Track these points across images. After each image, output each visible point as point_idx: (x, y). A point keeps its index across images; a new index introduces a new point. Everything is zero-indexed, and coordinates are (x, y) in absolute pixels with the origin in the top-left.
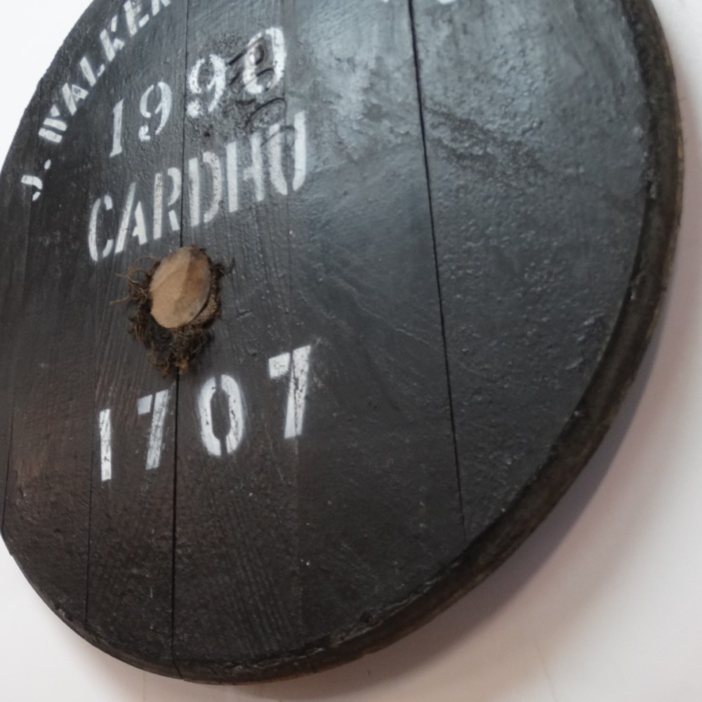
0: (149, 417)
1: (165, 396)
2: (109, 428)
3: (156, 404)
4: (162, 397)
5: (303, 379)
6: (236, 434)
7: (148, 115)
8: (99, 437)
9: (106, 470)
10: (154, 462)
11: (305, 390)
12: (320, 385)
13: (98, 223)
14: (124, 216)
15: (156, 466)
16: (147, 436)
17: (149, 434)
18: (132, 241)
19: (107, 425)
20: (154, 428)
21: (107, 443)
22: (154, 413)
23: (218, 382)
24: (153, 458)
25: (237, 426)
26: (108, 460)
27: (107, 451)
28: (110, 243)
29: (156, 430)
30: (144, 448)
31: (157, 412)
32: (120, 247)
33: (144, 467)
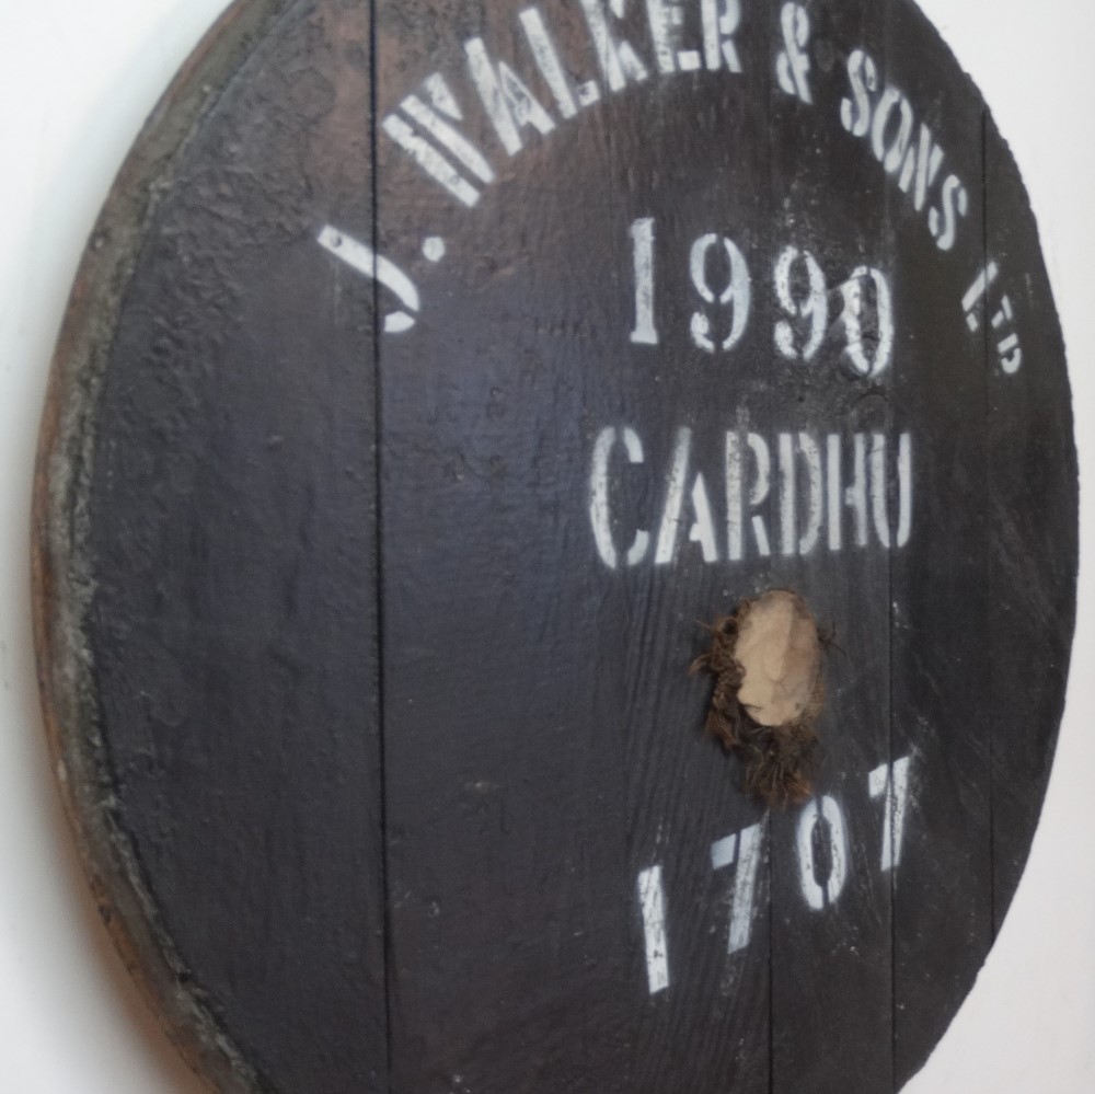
0: (731, 869)
1: (754, 834)
2: (660, 899)
3: (741, 849)
4: (750, 836)
5: (901, 796)
6: (838, 875)
7: (708, 296)
8: (641, 919)
9: (658, 973)
10: (741, 938)
11: (902, 812)
12: (915, 804)
13: (610, 483)
14: (671, 491)
15: (745, 943)
16: (730, 902)
17: (732, 897)
18: (688, 550)
19: (656, 894)
20: (739, 886)
21: (658, 926)
22: (740, 862)
23: (820, 807)
24: (739, 933)
25: (839, 865)
26: (661, 955)
27: (658, 940)
28: (642, 538)
29: (743, 889)
30: (724, 921)
31: (745, 862)
32: (665, 554)
33: (726, 950)
